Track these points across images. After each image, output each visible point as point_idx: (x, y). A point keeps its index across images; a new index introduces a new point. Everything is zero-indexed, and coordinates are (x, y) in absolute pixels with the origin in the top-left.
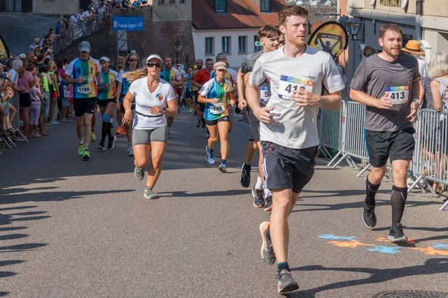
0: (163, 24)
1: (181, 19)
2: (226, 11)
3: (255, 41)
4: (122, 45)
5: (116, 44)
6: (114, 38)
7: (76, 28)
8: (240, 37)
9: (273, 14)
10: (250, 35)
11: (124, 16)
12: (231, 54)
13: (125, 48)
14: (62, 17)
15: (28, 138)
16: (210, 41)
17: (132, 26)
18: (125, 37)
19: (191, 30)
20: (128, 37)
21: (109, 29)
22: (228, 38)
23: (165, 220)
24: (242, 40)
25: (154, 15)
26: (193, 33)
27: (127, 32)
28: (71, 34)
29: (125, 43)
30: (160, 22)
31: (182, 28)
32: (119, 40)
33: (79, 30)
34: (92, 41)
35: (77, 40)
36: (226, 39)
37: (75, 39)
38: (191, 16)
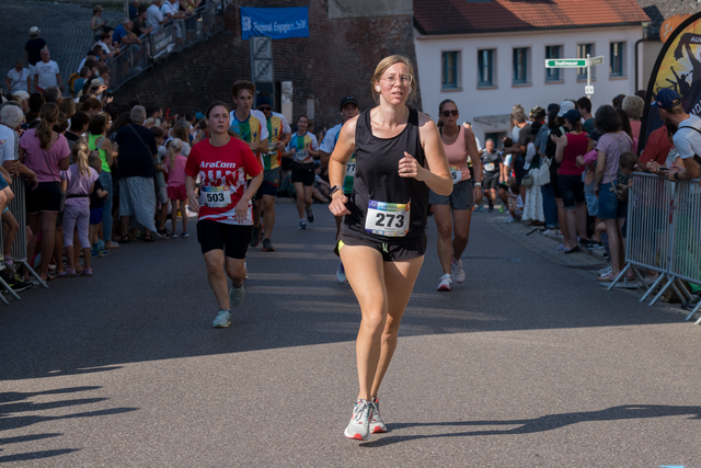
0: (352, 23)
1: (389, 13)
3: (548, 57)
4: (263, 71)
5: (247, 71)
6: (245, 55)
7: (160, 32)
8: (515, 51)
10: (537, 44)
11: (266, 6)
12: (496, 87)
13: (269, 77)
15: (48, 279)
16: (451, 60)
17: (284, 28)
18: (268, 53)
19: (411, 35)
20: (274, 53)
21: (234, 35)
22: (491, 52)
23: (334, 447)
24: (521, 57)
25: (331, 3)
26: (416, 43)
27: (273, 41)
28: (148, 46)
29: (267, 65)
30: (344, 19)
31: (392, 32)
32: (256, 59)
33: (167, 36)
34: (194, 61)
35: (163, 60)
36: (485, 54)
37: (159, 59)
38: (411, 6)
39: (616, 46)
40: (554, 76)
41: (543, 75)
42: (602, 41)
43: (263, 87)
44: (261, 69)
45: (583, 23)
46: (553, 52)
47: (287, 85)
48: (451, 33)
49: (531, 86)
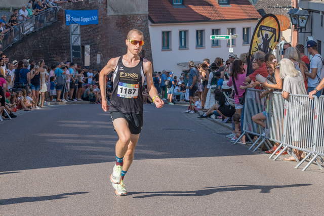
0: (119, 18)
1: (137, 13)
2: (183, 4)
3: (213, 34)
4: (76, 40)
5: (68, 39)
6: (67, 33)
7: (27, 22)
8: (197, 31)
9: (230, 6)
10: (208, 28)
11: (78, 10)
12: (188, 49)
13: (79, 43)
14: (11, 11)
16: (166, 36)
17: (87, 20)
18: (78, 32)
19: (147, 24)
20: (81, 32)
21: (62, 23)
22: (186, 32)
24: (200, 34)
25: (109, 8)
26: (150, 27)
27: (81, 26)
28: (21, 28)
29: (78, 38)
30: (115, 16)
31: (138, 22)
32: (72, 35)
33: (30, 24)
34: (43, 36)
35: (28, 35)
36: (183, 33)
37: (26, 34)
38: (147, 10)
39: (245, 29)
40: (216, 43)
41: (210, 43)
42: (239, 27)
43: (75, 48)
44: (75, 39)
45: (230, 18)
46: (216, 32)
47: (88, 47)
48: (167, 23)
49: (205, 48)
